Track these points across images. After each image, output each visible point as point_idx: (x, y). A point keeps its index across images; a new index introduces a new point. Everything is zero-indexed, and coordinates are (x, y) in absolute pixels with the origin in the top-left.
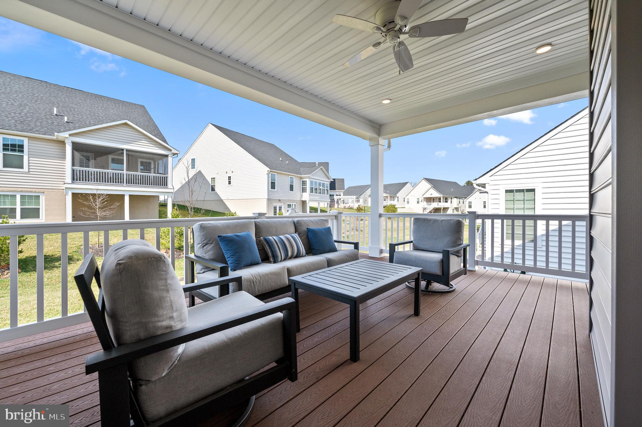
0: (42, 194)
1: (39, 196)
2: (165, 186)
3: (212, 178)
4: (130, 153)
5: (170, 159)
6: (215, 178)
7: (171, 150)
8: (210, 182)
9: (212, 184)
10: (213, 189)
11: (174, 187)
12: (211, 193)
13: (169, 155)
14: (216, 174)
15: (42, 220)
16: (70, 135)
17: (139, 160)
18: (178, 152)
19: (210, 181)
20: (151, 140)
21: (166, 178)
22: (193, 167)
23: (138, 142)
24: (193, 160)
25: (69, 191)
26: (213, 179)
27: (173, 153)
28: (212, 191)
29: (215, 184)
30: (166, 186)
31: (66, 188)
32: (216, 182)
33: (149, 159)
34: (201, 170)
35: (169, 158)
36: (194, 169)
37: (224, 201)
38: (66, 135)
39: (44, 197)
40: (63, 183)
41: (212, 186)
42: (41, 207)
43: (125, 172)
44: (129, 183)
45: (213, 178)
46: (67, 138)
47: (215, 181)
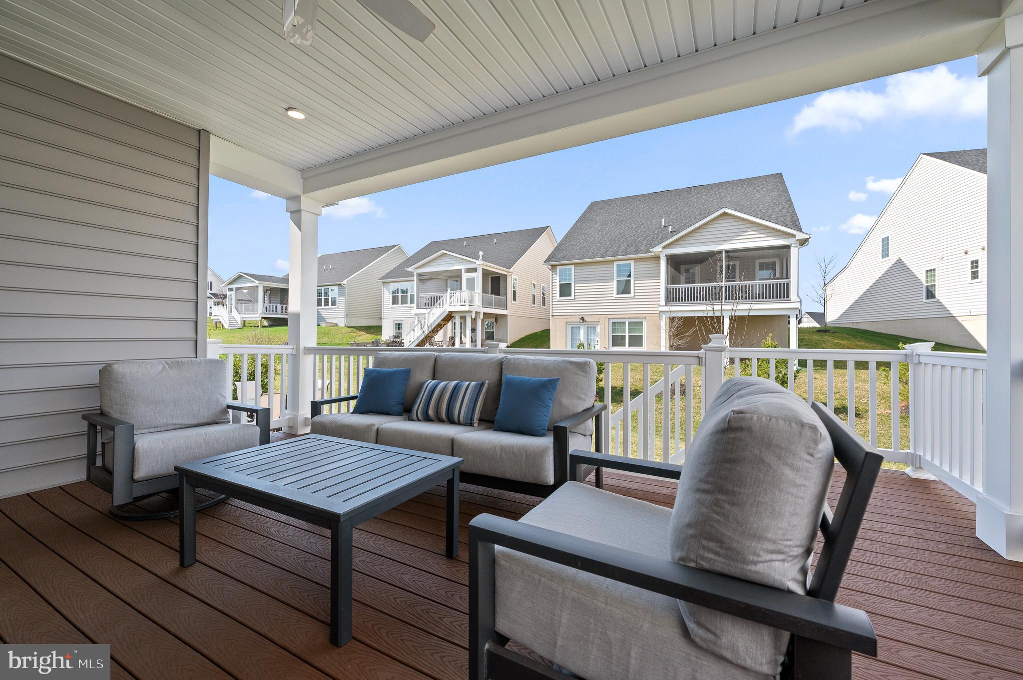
0: (644, 319)
1: (642, 322)
2: (786, 299)
3: (927, 271)
4: (731, 254)
5: (794, 251)
6: (934, 270)
7: (794, 236)
8: (923, 279)
9: (927, 282)
10: (930, 294)
11: (801, 299)
12: (926, 303)
13: (792, 245)
14: (939, 260)
15: (644, 349)
16: (664, 248)
17: (757, 262)
18: (808, 236)
19: (922, 277)
20: (761, 228)
21: (787, 284)
22: (885, 254)
23: (741, 236)
24: (885, 241)
25: (664, 315)
26: (931, 272)
27: (797, 240)
28: (928, 298)
29: (936, 283)
30: (788, 297)
31: (660, 312)
32: (936, 278)
33: (774, 256)
34: (901, 258)
35: (792, 249)
36: (887, 258)
37: (959, 319)
38: (658, 249)
39: (646, 323)
40: (657, 306)
41: (927, 287)
42: (643, 334)
43: (723, 283)
44: (729, 299)
45: (931, 270)
46: (661, 252)
47: (935, 275)
